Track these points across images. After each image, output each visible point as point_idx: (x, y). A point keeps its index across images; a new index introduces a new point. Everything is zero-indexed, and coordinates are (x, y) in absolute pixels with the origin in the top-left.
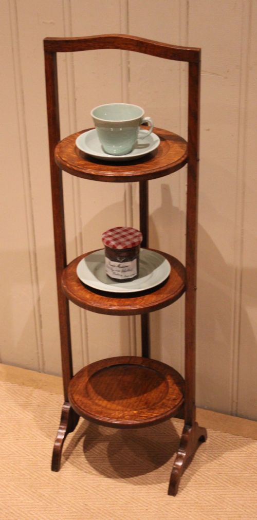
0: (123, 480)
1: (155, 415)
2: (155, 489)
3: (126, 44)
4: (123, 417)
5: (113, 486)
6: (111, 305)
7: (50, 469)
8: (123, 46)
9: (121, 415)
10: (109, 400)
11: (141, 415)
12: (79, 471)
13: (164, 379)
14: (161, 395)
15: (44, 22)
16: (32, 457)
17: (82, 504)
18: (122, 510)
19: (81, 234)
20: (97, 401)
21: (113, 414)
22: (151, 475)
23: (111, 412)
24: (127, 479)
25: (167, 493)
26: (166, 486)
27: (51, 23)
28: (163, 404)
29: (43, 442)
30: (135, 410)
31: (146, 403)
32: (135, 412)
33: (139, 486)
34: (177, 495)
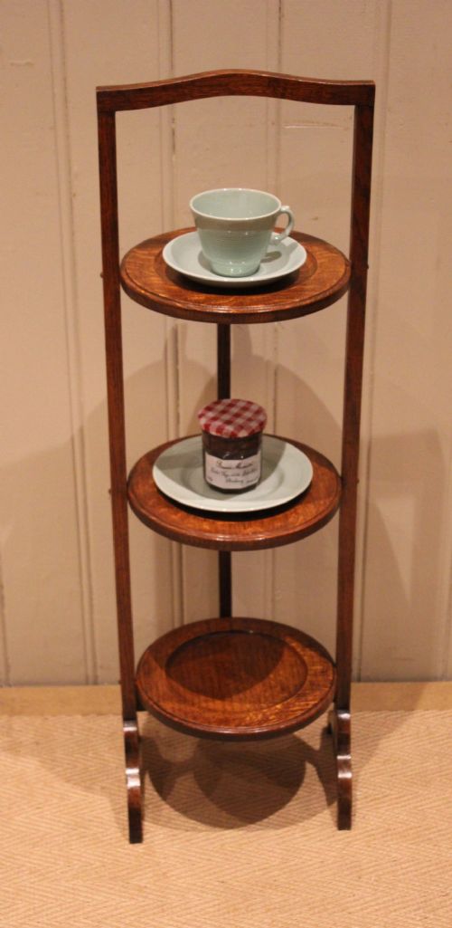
0: (253, 826)
1: (313, 703)
2: (311, 826)
3: (249, 85)
4: (266, 720)
5: (246, 841)
6: (255, 533)
7: (127, 842)
8: (243, 89)
9: (260, 716)
10: (222, 698)
11: (291, 709)
12: (176, 832)
13: (284, 644)
14: (295, 670)
15: (12, 64)
16: (83, 830)
17: (217, 883)
18: (285, 873)
19: (81, 430)
20: (204, 705)
21: (248, 719)
22: (293, 806)
23: (243, 716)
24: (259, 823)
25: (335, 828)
26: (328, 816)
27: (28, 64)
28: (312, 684)
29: (84, 800)
30: (277, 704)
31: (283, 689)
32: (278, 706)
33: (286, 829)
34: (353, 827)
